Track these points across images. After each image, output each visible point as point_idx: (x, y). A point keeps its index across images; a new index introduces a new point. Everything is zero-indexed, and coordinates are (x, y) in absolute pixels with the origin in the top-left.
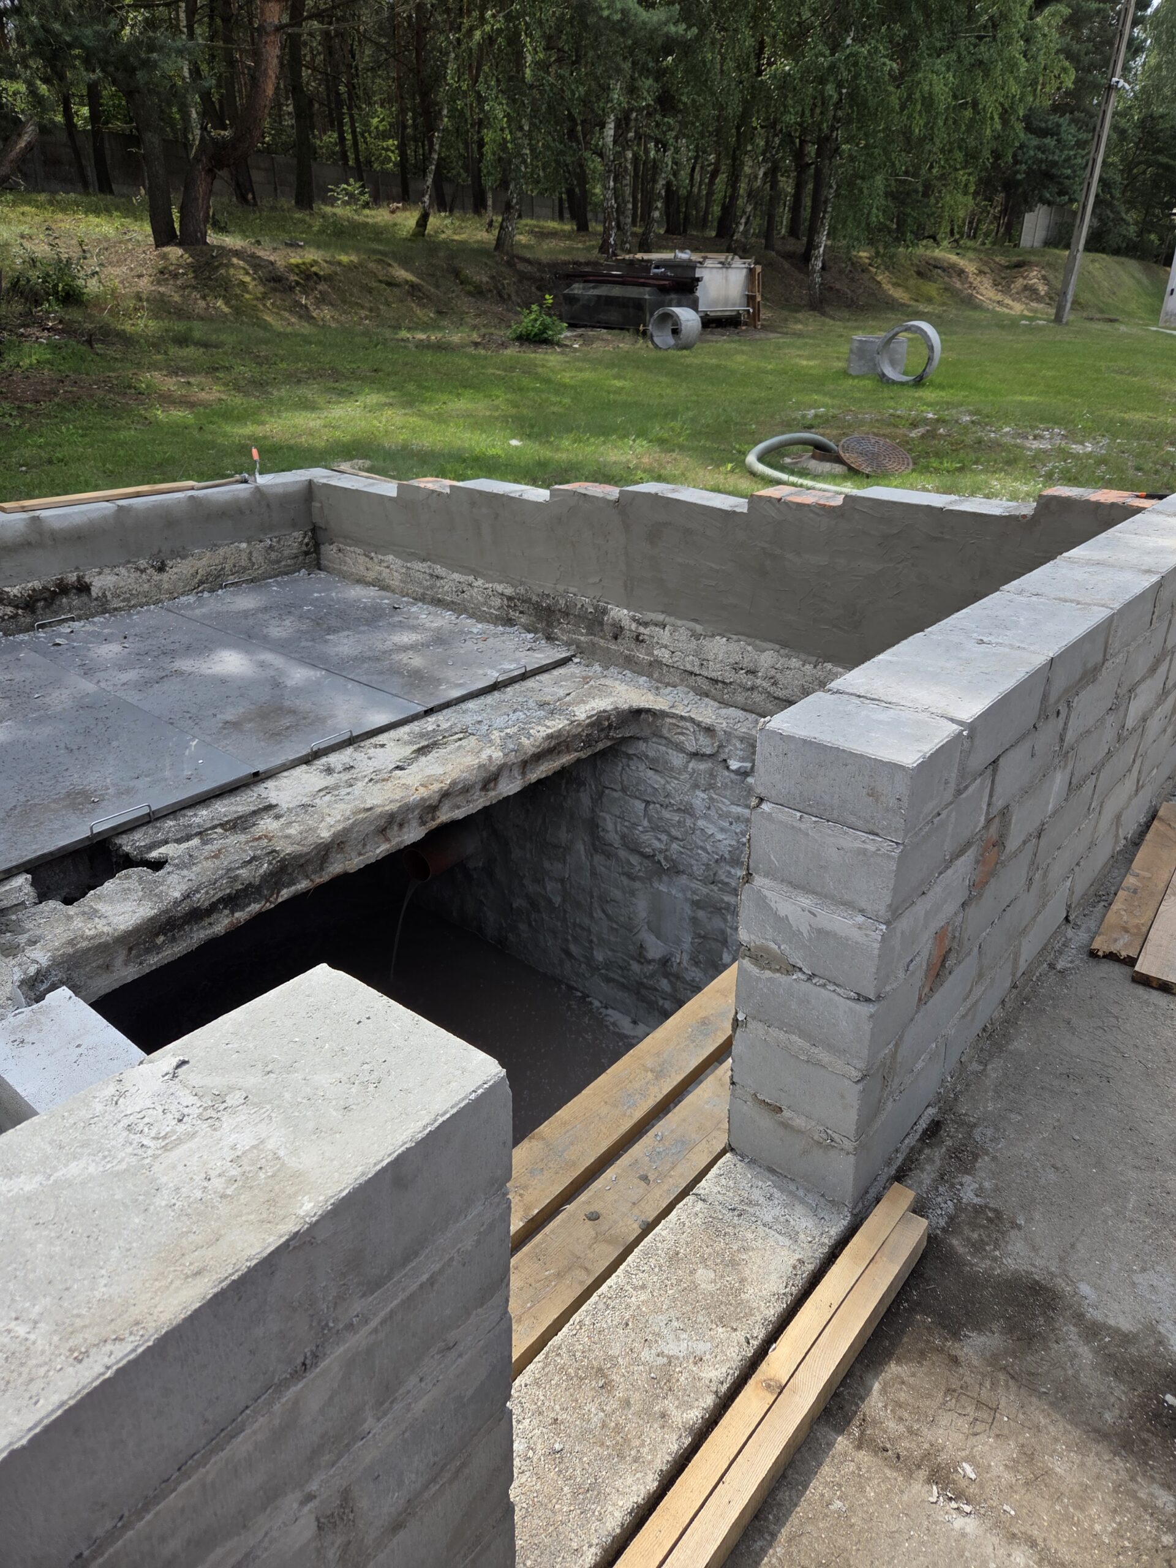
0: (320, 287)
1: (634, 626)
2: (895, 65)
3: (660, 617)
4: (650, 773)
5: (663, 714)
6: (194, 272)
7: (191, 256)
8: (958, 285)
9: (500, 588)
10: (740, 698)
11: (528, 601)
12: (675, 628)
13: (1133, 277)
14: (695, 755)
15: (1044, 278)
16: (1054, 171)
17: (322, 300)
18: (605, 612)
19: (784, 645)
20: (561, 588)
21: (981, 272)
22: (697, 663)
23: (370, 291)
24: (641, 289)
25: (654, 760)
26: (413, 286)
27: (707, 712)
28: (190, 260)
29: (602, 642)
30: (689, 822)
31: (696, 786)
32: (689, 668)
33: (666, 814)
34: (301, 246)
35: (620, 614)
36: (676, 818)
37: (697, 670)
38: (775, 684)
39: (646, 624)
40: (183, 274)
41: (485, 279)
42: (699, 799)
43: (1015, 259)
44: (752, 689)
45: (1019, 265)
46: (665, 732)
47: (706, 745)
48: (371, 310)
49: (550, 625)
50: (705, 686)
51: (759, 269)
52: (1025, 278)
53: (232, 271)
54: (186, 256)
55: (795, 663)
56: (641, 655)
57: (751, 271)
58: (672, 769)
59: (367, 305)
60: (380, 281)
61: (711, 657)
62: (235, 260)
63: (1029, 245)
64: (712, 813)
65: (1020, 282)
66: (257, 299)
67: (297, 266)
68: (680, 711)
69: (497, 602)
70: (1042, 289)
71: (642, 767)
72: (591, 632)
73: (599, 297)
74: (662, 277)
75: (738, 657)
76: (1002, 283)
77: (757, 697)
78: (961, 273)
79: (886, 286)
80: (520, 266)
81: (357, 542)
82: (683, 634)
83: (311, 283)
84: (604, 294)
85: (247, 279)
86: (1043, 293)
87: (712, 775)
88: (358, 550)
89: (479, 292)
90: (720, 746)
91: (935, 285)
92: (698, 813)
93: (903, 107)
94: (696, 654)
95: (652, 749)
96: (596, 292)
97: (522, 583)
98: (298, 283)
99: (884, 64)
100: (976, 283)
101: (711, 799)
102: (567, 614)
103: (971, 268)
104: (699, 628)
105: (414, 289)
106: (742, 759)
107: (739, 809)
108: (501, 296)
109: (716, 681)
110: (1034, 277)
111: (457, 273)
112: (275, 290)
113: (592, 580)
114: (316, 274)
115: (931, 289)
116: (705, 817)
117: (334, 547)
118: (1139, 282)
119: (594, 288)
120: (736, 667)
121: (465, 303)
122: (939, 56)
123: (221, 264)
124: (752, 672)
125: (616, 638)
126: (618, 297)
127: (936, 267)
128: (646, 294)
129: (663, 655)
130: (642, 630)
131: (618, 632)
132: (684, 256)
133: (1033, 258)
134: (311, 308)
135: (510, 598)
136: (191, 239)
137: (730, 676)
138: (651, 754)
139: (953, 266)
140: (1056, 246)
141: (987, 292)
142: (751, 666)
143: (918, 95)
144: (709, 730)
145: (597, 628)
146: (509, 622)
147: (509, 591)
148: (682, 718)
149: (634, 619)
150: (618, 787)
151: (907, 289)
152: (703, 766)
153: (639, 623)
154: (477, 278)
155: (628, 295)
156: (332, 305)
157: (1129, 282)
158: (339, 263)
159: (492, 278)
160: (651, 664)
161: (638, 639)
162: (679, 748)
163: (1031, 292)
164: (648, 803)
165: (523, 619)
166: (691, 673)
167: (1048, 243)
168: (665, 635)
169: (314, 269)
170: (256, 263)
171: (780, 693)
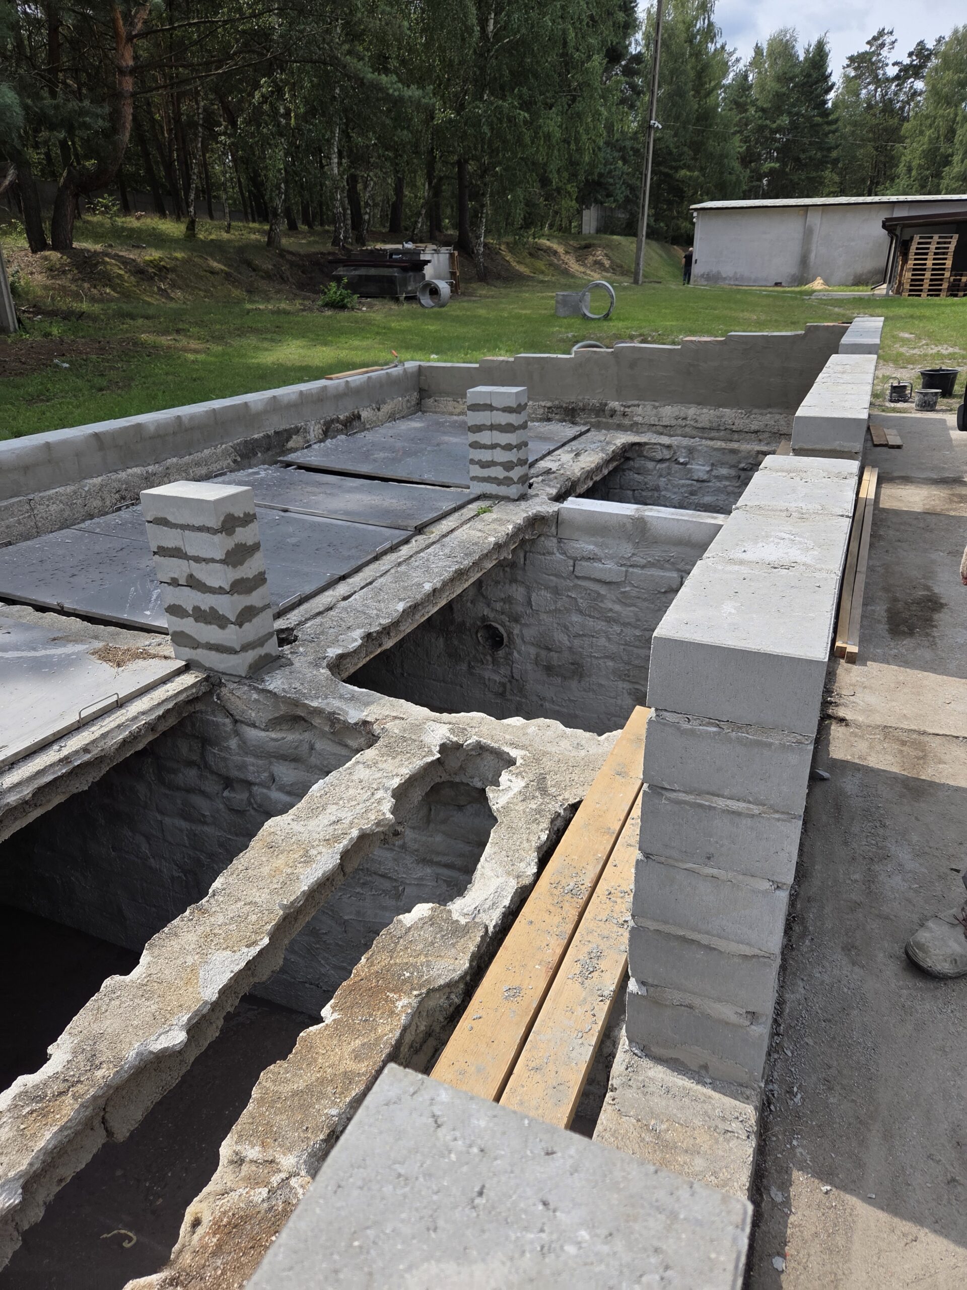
0: (169, 276)
1: (622, 409)
2: (526, 115)
3: (636, 402)
4: (636, 476)
5: (646, 444)
6: (77, 269)
7: (68, 257)
8: (556, 261)
9: (543, 404)
10: (679, 432)
11: (561, 407)
12: (645, 406)
13: (657, 253)
14: (661, 461)
15: (606, 255)
16: (602, 180)
17: (174, 285)
18: (606, 405)
19: (699, 404)
20: (580, 398)
21: (567, 253)
22: (656, 419)
23: (201, 278)
24: (391, 270)
25: (639, 468)
26: (226, 273)
27: (665, 440)
28: (68, 260)
29: (604, 420)
30: (656, 494)
31: (661, 476)
32: (653, 423)
33: (644, 494)
34: (144, 248)
35: (615, 404)
36: (650, 494)
37: (657, 423)
38: (697, 421)
39: (629, 407)
40: (70, 270)
41: (270, 267)
42: (662, 482)
43: (583, 243)
44: (685, 426)
45: (587, 247)
46: (645, 453)
47: (667, 454)
48: (205, 291)
49: (573, 417)
50: (661, 429)
51: (456, 253)
52: (594, 256)
53: (109, 267)
54: (65, 257)
55: (705, 411)
56: (627, 422)
57: (451, 255)
58: (648, 470)
59: (203, 288)
60: (206, 271)
61: (664, 415)
62: (107, 259)
63: (587, 232)
64: (669, 486)
65: (591, 259)
66: (134, 286)
67: (151, 261)
68: (653, 441)
69: (542, 411)
70: (607, 263)
71: (631, 473)
72: (597, 416)
73: (360, 276)
74: (400, 261)
75: (677, 413)
76: (580, 260)
77: (687, 429)
78: (555, 253)
79: (514, 264)
80: (289, 257)
81: (448, 394)
82: (649, 408)
83: (163, 274)
84: (364, 273)
85: (122, 272)
86: (607, 266)
87: (669, 468)
88: (449, 399)
89: (268, 276)
90: (675, 453)
91: (543, 263)
92: (662, 488)
93: (533, 143)
94: (656, 416)
95: (638, 463)
96: (357, 273)
97: (557, 399)
98: (155, 274)
99: (519, 114)
100: (566, 261)
101: (669, 480)
102: (583, 410)
103: (560, 249)
104: (657, 404)
105: (228, 275)
106: (685, 457)
107: (683, 481)
108: (283, 279)
109: (667, 426)
110: (600, 255)
111: (249, 264)
112: (143, 279)
113: (598, 391)
114: (164, 267)
115: (541, 265)
116: (666, 489)
117: (432, 400)
118: (661, 256)
119: (355, 270)
120: (677, 418)
121: (263, 284)
122: (550, 109)
123: (98, 262)
124: (685, 419)
125: (612, 416)
126: (375, 276)
127: (539, 249)
128: (395, 273)
129: (639, 419)
130: (627, 410)
131: (613, 413)
132: (410, 246)
133: (595, 242)
134: (169, 291)
135: (549, 408)
136: (62, 245)
137: (673, 422)
138: (637, 465)
139: (549, 248)
140: (605, 233)
141: (574, 266)
142: (684, 416)
143: (541, 134)
144: (669, 447)
145: (601, 413)
146: (549, 420)
147: (549, 404)
148: (655, 444)
149: (622, 405)
150: (618, 486)
151: (527, 266)
152: (664, 465)
153: (625, 407)
154: (264, 267)
155: (382, 274)
156: (180, 288)
157: (656, 257)
158: (177, 259)
159: (274, 265)
160: (631, 425)
161: (624, 415)
162: (652, 459)
163: (598, 264)
164: (634, 490)
165: (557, 417)
166: (654, 425)
167: (598, 231)
168: (639, 410)
169: (162, 263)
170: (125, 262)
171: (699, 425)
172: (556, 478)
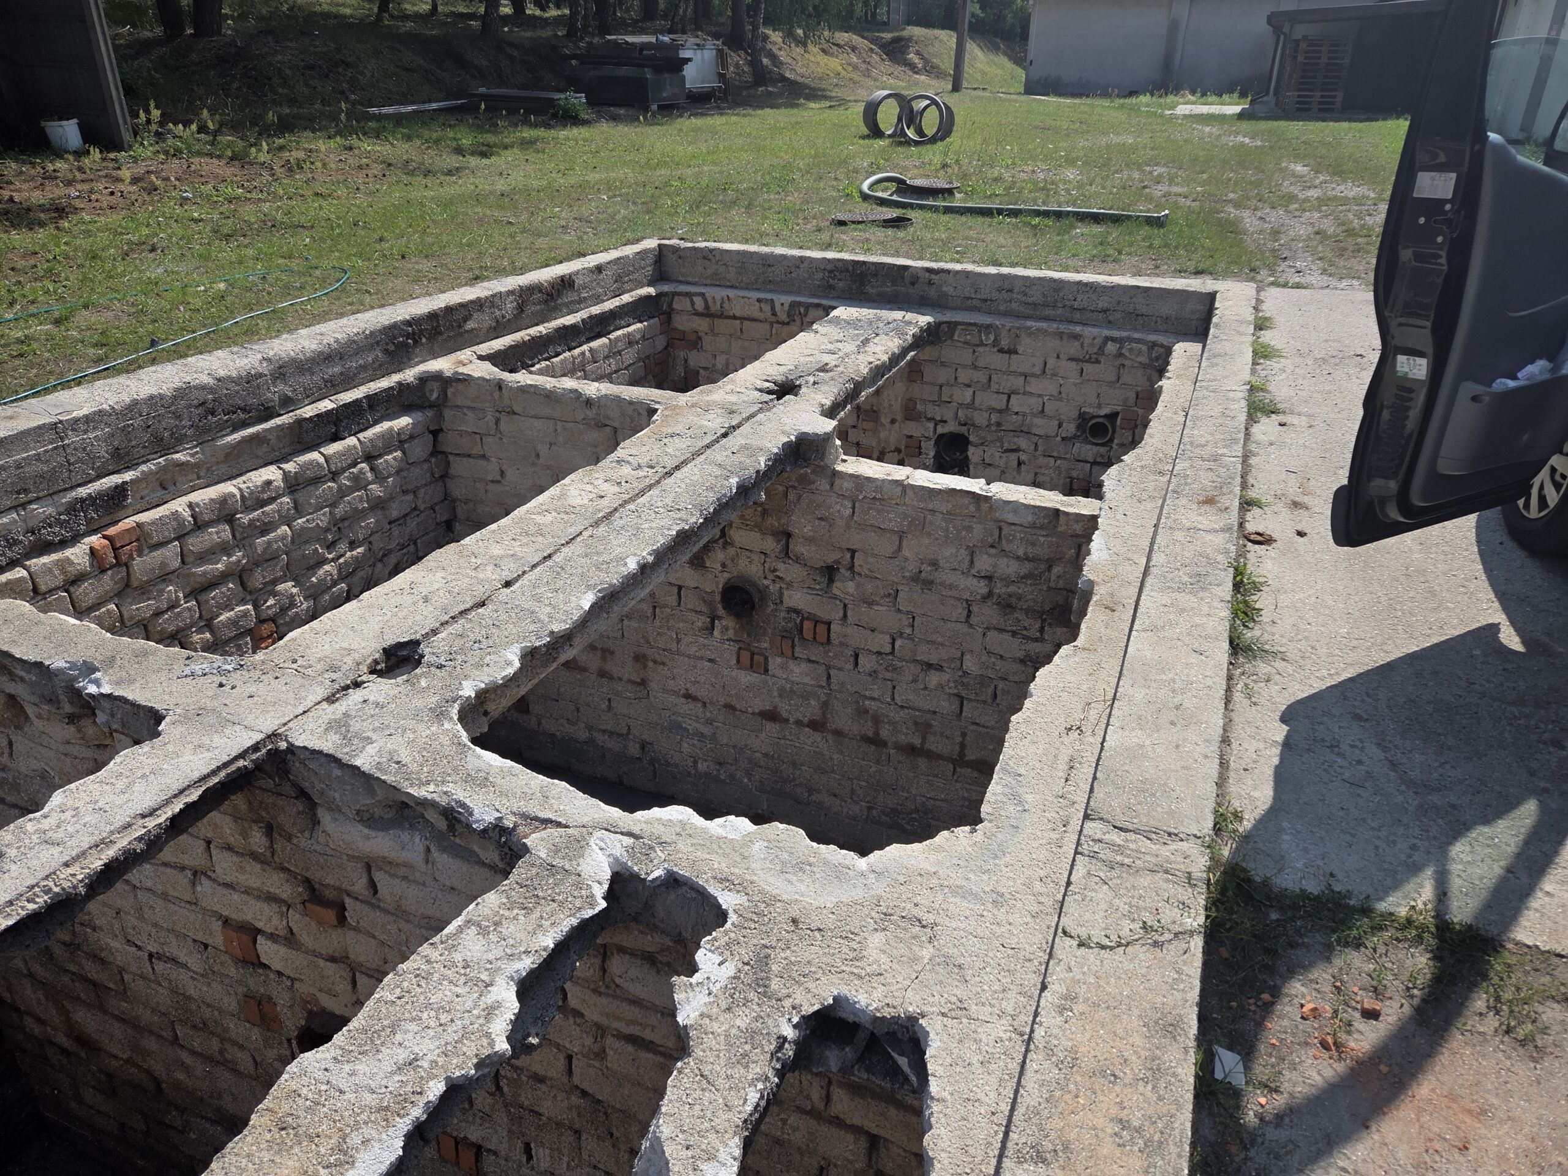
1: (927, 275)
5: (956, 324)
10: (1002, 308)
11: (846, 271)
18: (906, 268)
21: (870, 49)
24: (640, 70)
27: (984, 319)
29: (903, 289)
32: (968, 295)
34: (316, 35)
37: (973, 296)
38: (1026, 295)
43: (890, 36)
45: (895, 41)
46: (956, 337)
49: (862, 284)
50: (978, 304)
51: (725, 49)
56: (933, 293)
57: (719, 51)
63: (895, 22)
65: (900, 57)
69: (820, 275)
70: (919, 63)
72: (894, 284)
74: (653, 58)
75: (1000, 284)
76: (887, 58)
80: (510, 50)
84: (606, 74)
86: (920, 67)
94: (972, 286)
109: (986, 300)
110: (911, 52)
111: (457, 59)
120: (1000, 290)
123: (254, 55)
125: (913, 285)
126: (621, 77)
127: (834, 44)
128: (647, 73)
129: (949, 290)
130: (933, 276)
131: (915, 280)
132: (665, 38)
133: (906, 35)
135: (830, 272)
136: (207, 31)
137: (995, 295)
140: (918, 24)
141: (878, 66)
142: (1009, 287)
145: (899, 280)
147: (830, 266)
149: (927, 270)
155: (629, 75)
158: (359, 51)
159: (490, 61)
165: (841, 284)
166: (969, 298)
167: (909, 21)
168: (950, 278)
171: (1030, 300)
172: (832, 379)
